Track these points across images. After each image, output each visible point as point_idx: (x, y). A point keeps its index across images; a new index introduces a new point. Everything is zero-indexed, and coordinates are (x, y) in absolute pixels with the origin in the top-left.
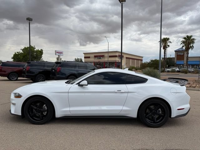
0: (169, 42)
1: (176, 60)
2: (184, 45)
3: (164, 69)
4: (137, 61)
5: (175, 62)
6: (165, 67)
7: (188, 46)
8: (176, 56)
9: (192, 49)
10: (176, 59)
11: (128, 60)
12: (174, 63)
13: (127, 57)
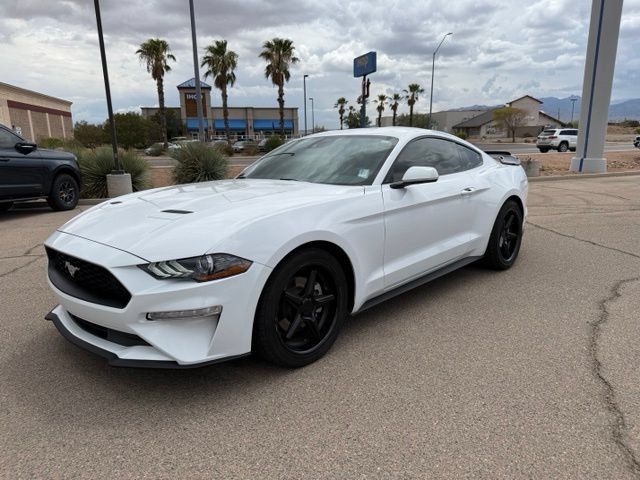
0: (169, 56)
1: (184, 116)
2: (211, 69)
3: (166, 146)
4: (53, 116)
5: (184, 122)
6: (166, 139)
7: (224, 72)
8: (184, 104)
9: (232, 83)
10: (184, 111)
11: (16, 111)
12: (182, 126)
13: (11, 99)
